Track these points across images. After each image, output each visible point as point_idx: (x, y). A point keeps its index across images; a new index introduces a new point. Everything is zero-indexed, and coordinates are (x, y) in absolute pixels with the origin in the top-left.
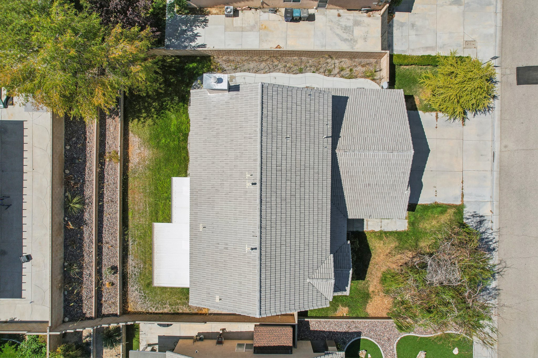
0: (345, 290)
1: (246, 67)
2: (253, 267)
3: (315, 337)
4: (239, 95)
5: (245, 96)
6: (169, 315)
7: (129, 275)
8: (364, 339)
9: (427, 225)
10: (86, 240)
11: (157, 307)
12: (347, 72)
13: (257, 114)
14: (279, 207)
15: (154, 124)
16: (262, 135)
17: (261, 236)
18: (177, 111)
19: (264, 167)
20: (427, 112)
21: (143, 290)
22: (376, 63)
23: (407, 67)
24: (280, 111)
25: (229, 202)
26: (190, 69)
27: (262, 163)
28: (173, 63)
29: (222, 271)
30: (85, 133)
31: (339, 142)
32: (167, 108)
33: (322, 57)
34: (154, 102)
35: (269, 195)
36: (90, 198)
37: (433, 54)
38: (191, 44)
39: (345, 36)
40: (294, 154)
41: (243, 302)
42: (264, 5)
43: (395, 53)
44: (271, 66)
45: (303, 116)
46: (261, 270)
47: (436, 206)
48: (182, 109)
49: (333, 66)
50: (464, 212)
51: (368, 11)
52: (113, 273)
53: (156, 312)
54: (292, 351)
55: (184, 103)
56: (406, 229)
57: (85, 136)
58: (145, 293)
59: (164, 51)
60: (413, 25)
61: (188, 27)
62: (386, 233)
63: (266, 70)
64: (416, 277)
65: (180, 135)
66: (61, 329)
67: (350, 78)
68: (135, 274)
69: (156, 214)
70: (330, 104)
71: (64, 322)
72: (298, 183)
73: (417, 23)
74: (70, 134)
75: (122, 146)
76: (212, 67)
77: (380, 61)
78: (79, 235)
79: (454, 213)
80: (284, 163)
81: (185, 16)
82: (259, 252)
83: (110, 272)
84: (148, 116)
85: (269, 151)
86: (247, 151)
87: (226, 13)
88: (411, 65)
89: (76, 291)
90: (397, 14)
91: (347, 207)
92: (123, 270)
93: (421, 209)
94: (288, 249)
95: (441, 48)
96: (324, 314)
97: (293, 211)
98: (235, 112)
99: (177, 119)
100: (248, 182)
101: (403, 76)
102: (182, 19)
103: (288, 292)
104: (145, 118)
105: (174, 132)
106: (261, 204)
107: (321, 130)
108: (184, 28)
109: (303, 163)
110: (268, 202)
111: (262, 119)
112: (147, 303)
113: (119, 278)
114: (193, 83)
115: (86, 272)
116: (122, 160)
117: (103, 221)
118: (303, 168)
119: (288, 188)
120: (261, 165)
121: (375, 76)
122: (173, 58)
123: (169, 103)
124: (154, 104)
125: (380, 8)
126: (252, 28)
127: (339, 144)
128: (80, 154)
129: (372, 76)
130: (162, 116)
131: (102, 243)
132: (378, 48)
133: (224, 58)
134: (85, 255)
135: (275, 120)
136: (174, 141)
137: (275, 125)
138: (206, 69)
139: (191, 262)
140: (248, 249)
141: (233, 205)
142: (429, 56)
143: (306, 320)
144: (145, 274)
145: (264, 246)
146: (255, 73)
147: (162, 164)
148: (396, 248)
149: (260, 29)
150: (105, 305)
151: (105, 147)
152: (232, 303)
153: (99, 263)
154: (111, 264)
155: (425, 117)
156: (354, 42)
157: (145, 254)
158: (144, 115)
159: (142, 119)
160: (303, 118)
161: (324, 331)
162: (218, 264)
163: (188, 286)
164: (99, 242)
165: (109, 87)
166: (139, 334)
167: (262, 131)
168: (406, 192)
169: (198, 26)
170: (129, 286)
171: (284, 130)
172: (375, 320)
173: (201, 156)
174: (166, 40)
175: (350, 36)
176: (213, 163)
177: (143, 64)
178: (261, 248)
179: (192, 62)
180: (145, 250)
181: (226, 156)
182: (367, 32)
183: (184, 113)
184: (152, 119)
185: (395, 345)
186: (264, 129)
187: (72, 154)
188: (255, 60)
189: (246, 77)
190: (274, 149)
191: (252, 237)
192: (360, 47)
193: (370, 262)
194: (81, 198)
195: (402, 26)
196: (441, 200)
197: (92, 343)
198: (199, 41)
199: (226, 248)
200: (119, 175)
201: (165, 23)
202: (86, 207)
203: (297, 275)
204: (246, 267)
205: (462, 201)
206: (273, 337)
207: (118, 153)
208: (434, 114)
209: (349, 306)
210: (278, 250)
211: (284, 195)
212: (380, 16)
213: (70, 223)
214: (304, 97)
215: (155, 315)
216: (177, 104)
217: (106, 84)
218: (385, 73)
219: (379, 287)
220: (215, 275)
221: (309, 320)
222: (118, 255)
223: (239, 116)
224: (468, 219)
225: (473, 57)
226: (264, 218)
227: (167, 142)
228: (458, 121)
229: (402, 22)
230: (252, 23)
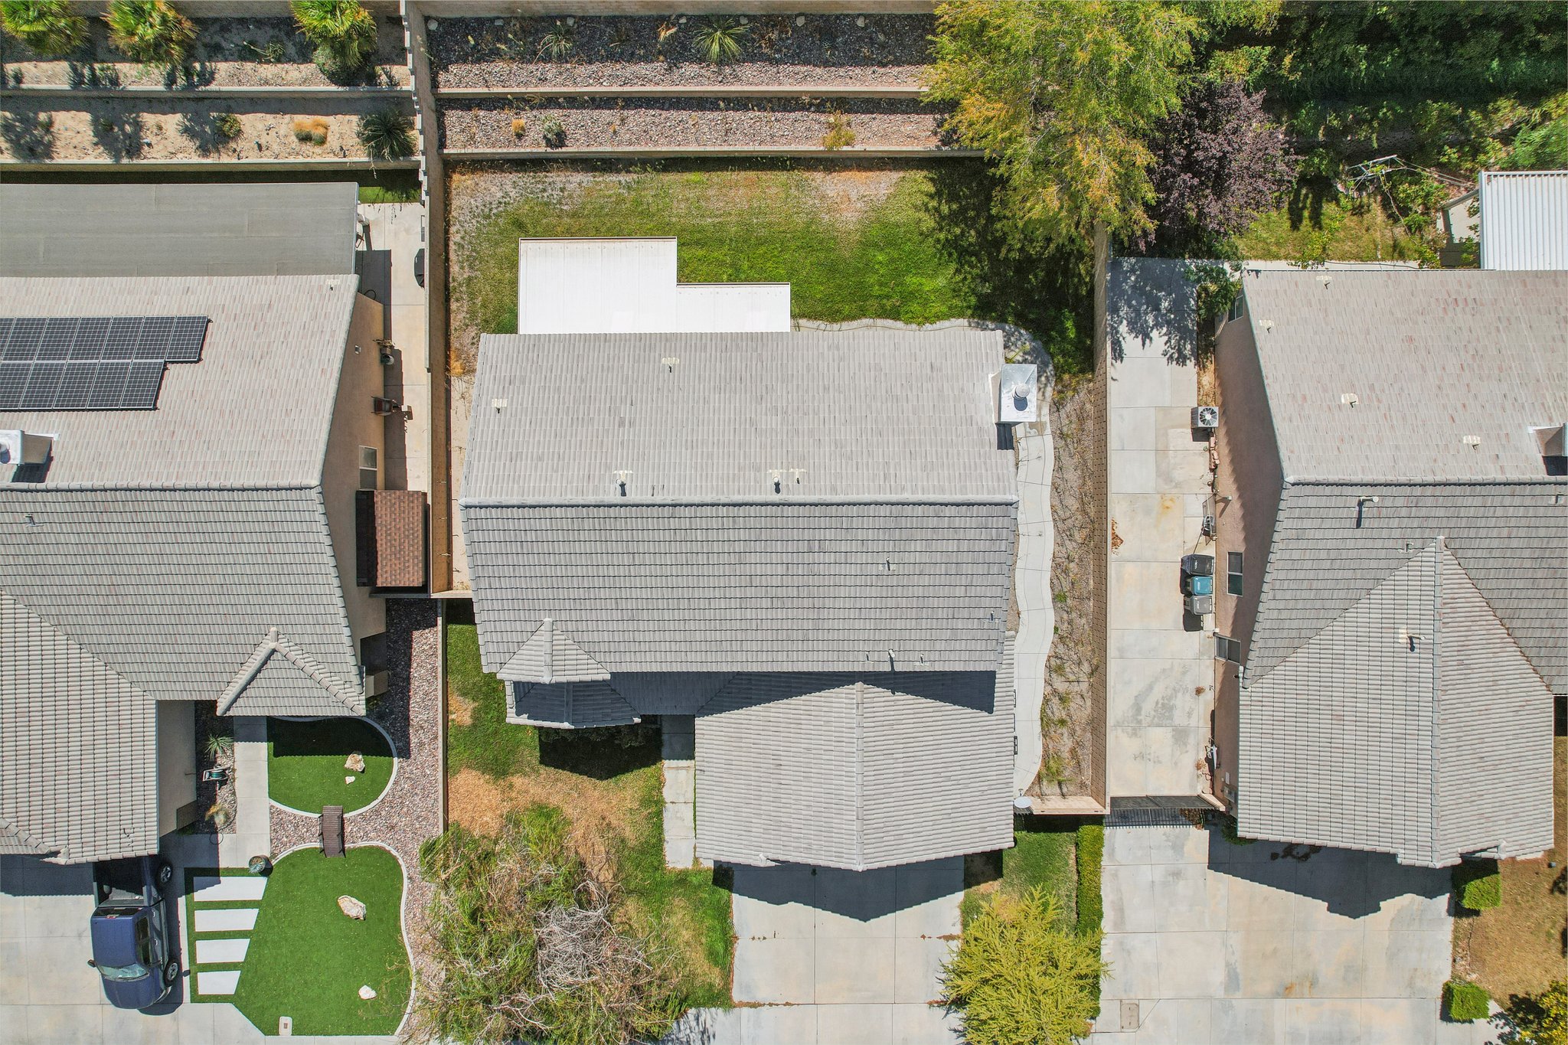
0: (518, 714)
1: (1066, 460)
2: (580, 489)
3: (396, 642)
4: (987, 449)
5: (985, 463)
6: (442, 277)
7: (542, 175)
8: (391, 765)
9: (680, 916)
10: (631, 69)
11: (463, 247)
12: (1057, 711)
13: (943, 491)
14: (723, 547)
15: (921, 234)
16: (892, 504)
17: (654, 506)
18: (954, 291)
19: (817, 511)
20: (963, 912)
21: (506, 211)
22: (1083, 785)
23: (1072, 862)
24: (952, 546)
25: (732, 427)
26: (1062, 323)
27: (827, 505)
28: (1076, 280)
29: (567, 415)
30: (898, 62)
31: (880, 689)
32: (962, 266)
33: (1093, 650)
34: (978, 232)
35: (752, 522)
36: (736, 76)
37: (1106, 924)
38: (1125, 322)
39: (1148, 707)
40: (849, 581)
41: (494, 465)
42: (1222, 505)
43: (1107, 831)
44: (1069, 523)
45: (941, 602)
46: (572, 506)
47: (729, 940)
48: (960, 304)
49: (1072, 677)
50: (713, 1009)
51: (1209, 761)
52: (549, 136)
53: (451, 244)
54: (364, 585)
55: (976, 308)
56: (670, 866)
57: (890, 62)
58: (497, 216)
59: (1103, 256)
60: (1177, 874)
61: (1166, 315)
62: (659, 814)
63: (1060, 513)
64: (556, 882)
65: (895, 300)
66: (411, 15)
67: (1042, 719)
68: (544, 190)
69: (697, 243)
70: (970, 668)
71: (427, 19)
72: (780, 592)
73: (1182, 883)
74: (893, 26)
75: (867, 155)
76: (1066, 377)
77: (1087, 795)
78: (642, 52)
79: (711, 985)
80: (828, 558)
81: (1194, 308)
82: (615, 502)
83: (550, 130)
84: (942, 218)
85: (856, 523)
86: (855, 471)
87: (1200, 409)
88: (1078, 872)
89: (503, 47)
90: (1205, 834)
91: (723, 715)
92: (556, 160)
93: (719, 901)
94: (622, 571)
95: (1121, 943)
96: (455, 663)
97: (712, 582)
98: (949, 439)
99: (935, 291)
100: (782, 474)
101: (1050, 854)
102: (1185, 299)
103: (520, 571)
104: (937, 210)
105: (901, 284)
106: (729, 505)
107: (909, 646)
108: (1165, 304)
109: (828, 603)
110: (734, 522)
111: (931, 504)
112: (474, 221)
113: (535, 150)
114: (1026, 329)
115: (551, 69)
116: (831, 155)
117: (678, 109)
118: (818, 603)
119: (769, 569)
120: (822, 505)
121: (1050, 781)
122: (1087, 280)
123: (975, 271)
124: (973, 233)
125: (1218, 792)
126: (1164, 475)
127: (877, 689)
128: (844, 52)
129: (1049, 774)
130: (942, 254)
131: (623, 108)
132: (1116, 788)
133: (1088, 406)
134: (594, 67)
135: (929, 534)
136: (881, 285)
137: (918, 534)
138: (1062, 360)
139: (586, 338)
140: (622, 475)
141: (726, 438)
142: (1100, 916)
143: (440, 621)
144: (546, 216)
145: (631, 512)
146: (1053, 484)
147: (822, 255)
148: (623, 841)
149: (1163, 495)
150: (467, 116)
151: (863, 113)
152: (492, 438)
153: (573, 101)
154: (570, 130)
155: (948, 908)
156: (1134, 729)
157: (595, 216)
158: (945, 209)
159: (934, 203)
160: (936, 602)
161: (409, 666)
162: (584, 404)
163: (523, 329)
164: (624, 100)
165: (1006, 134)
166: (393, 201)
167: (903, 504)
168: (761, 855)
169: (1169, 341)
170: (514, 177)
171: (907, 557)
172: (441, 792)
173: (841, 359)
174: (1133, 260)
175: (1149, 719)
176: (826, 389)
177: (1064, 213)
178: (626, 506)
179: (1077, 326)
180: (607, 215)
181: (843, 421)
182: (1159, 762)
183: (950, 308)
184: (934, 229)
185: (379, 844)
186: (908, 510)
187: (844, 33)
188: (1084, 484)
189: (1042, 461)
190: (861, 535)
191: (650, 484)
192: (1119, 743)
193: (585, 777)
194: (734, 56)
195: (1174, 847)
196: (743, 950)
197: (373, 88)
198: (1131, 343)
199: (622, 424)
200: (793, 147)
201: (1177, 257)
202: (713, 68)
203: (562, 594)
204: (579, 471)
205: (742, 1005)
206: (397, 537)
207: (848, 144)
208: (957, 930)
209: (474, 725)
210: (620, 547)
211: (753, 558)
212: (1199, 792)
213: (673, 30)
214: (986, 602)
215: (442, 242)
216: (973, 290)
217: (1015, 127)
218: (1055, 805)
219: (523, 801)
220: (556, 396)
221: (440, 627)
222: (594, 149)
223: (939, 449)
224: (697, 1019)
225: (1098, 1024)
226: (695, 512)
227: (877, 267)
228: (939, 992)
229: (1186, 849)
230: (1178, 475)
